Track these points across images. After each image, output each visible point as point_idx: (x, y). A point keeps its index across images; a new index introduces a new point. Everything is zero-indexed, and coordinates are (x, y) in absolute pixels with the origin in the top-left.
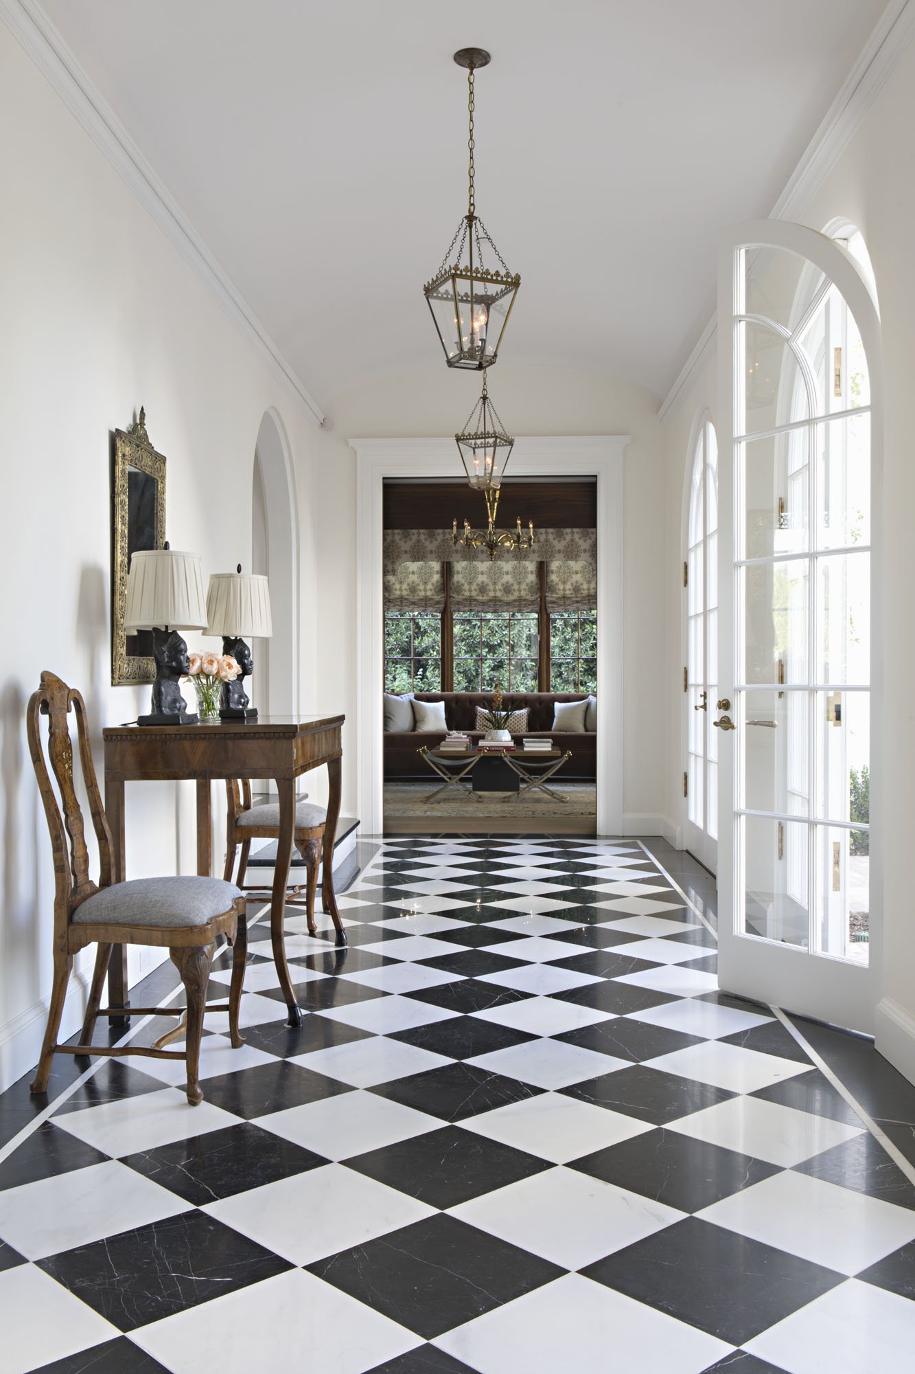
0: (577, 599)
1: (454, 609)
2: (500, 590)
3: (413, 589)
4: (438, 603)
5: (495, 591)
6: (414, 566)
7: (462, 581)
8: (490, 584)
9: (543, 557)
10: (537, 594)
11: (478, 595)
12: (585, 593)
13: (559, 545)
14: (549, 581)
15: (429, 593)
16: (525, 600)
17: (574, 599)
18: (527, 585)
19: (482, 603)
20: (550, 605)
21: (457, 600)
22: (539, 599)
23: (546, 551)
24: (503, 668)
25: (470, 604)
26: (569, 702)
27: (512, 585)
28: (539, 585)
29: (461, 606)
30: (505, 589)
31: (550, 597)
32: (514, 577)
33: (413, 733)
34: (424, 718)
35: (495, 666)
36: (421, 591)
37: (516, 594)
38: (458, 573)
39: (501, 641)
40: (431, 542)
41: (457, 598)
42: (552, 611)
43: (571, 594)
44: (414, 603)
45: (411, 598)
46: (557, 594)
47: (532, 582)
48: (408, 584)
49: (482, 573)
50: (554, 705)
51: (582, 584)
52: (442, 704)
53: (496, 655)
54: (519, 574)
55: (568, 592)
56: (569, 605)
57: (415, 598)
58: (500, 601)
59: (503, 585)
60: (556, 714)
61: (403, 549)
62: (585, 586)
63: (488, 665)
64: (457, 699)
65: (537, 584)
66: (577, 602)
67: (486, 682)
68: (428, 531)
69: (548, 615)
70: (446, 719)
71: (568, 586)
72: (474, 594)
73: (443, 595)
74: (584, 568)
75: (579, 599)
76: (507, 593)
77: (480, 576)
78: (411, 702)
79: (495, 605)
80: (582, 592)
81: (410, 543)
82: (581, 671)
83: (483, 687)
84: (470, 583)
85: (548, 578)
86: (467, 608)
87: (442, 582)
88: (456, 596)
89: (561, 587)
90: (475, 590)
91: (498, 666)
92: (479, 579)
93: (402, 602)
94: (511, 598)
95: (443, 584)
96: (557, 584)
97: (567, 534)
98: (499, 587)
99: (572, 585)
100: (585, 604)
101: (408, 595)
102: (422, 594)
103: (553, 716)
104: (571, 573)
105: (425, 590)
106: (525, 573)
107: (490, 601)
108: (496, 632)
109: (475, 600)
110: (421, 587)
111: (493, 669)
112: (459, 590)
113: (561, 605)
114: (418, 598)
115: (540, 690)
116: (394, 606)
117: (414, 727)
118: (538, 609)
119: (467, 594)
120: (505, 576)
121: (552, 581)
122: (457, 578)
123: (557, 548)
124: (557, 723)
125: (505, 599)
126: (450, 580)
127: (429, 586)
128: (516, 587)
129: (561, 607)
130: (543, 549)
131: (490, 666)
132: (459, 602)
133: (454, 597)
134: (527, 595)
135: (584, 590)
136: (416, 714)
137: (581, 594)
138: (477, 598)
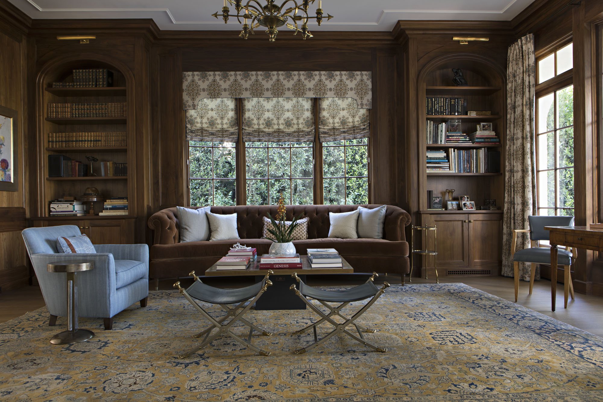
0: (344, 130)
1: (247, 139)
2: (282, 124)
3: (212, 123)
4: (232, 134)
5: (278, 124)
6: (212, 104)
7: (252, 117)
8: (275, 119)
9: (317, 95)
10: (312, 126)
11: (265, 128)
12: (351, 125)
13: (330, 84)
14: (321, 116)
15: (225, 126)
16: (303, 131)
17: (342, 130)
18: (304, 119)
19: (268, 133)
20: (322, 135)
21: (248, 131)
22: (314, 131)
23: (320, 90)
24: (285, 191)
25: (259, 135)
26: (340, 212)
27: (292, 120)
28: (313, 120)
29: (251, 137)
30: (286, 123)
31: (322, 128)
32: (294, 114)
33: (207, 242)
34: (217, 228)
35: (280, 189)
36: (218, 124)
37: (295, 127)
38: (249, 110)
39: (284, 174)
40: (225, 81)
41: (248, 130)
42: (324, 140)
43: (339, 126)
44: (212, 134)
45: (210, 129)
46: (328, 126)
47: (308, 118)
48: (208, 119)
49: (268, 111)
50: (328, 215)
51: (348, 118)
52: (235, 215)
53: (280, 183)
54: (297, 110)
55: (336, 125)
56: (337, 135)
57: (214, 129)
58: (283, 132)
59: (285, 120)
60: (331, 222)
61: (202, 87)
62: (350, 120)
63: (275, 189)
64: (248, 211)
65: (312, 119)
66: (344, 132)
67: (274, 200)
68: (222, 73)
69: (321, 144)
70: (238, 228)
71: (337, 120)
72: (262, 127)
73: (237, 128)
74: (349, 105)
75: (346, 130)
76: (288, 126)
77: (266, 113)
78: (206, 214)
79: (278, 136)
80: (348, 124)
81: (207, 83)
82: (334, 192)
83: (273, 203)
84: (259, 118)
85: (320, 114)
86: (256, 138)
87: (236, 117)
88: (247, 128)
89: (331, 121)
90: (263, 124)
91: (282, 190)
92: (265, 115)
93: (202, 133)
94: (291, 130)
95: (237, 119)
96: (328, 119)
97: (337, 75)
98: (281, 121)
99: (340, 119)
100: (351, 134)
101: (207, 127)
102: (220, 126)
103: (329, 224)
104: (338, 109)
105: (222, 124)
106: (302, 110)
107: (275, 132)
108: (280, 168)
109: (263, 132)
110: (219, 121)
111: (278, 192)
112: (249, 124)
113: (331, 135)
114: (216, 129)
115: (315, 203)
116: (196, 136)
117: (209, 238)
118: (312, 139)
119: (256, 127)
120: (286, 113)
121: (324, 117)
122: (247, 115)
123: (328, 87)
124: (333, 230)
125: (287, 130)
126: (243, 116)
127: (225, 121)
128: (295, 121)
129: (332, 137)
130: (318, 88)
131: (276, 190)
132: (250, 133)
133: (245, 129)
134: (304, 127)
135: (349, 122)
136: (211, 225)
137: (348, 125)
138: (264, 130)
